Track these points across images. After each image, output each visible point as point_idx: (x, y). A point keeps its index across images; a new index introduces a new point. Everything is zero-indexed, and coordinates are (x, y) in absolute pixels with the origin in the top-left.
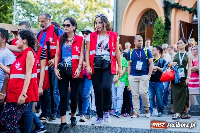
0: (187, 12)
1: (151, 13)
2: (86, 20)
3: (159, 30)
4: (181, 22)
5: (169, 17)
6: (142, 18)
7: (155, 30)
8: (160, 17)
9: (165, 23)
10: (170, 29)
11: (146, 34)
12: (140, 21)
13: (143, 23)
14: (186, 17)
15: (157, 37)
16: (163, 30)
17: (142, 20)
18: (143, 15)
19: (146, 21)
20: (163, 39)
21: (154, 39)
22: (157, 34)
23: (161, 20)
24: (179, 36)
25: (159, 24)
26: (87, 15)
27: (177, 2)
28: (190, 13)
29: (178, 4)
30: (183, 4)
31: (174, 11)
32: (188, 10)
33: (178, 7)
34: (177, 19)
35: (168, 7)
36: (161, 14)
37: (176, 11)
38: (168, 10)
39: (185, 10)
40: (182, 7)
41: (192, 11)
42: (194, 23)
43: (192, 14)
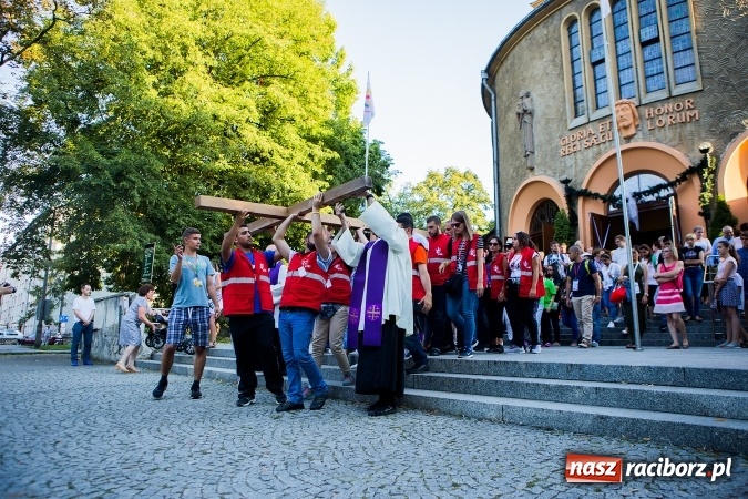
0: (600, 201)
1: (548, 205)
3: (562, 227)
4: (593, 215)
5: (574, 209)
6: (535, 213)
7: (556, 229)
8: (563, 209)
9: (570, 218)
10: (577, 225)
11: (543, 234)
12: (534, 216)
13: (538, 219)
14: (599, 209)
16: (567, 227)
17: (536, 216)
18: (537, 209)
19: (542, 217)
23: (564, 213)
25: (562, 218)
27: (584, 187)
28: (604, 202)
29: (586, 190)
30: (593, 190)
31: (580, 201)
32: (602, 198)
33: (586, 195)
34: (586, 211)
35: (572, 195)
36: (563, 205)
37: (584, 201)
38: (573, 199)
39: (596, 199)
40: (592, 195)
41: (607, 198)
42: (610, 216)
43: (607, 203)
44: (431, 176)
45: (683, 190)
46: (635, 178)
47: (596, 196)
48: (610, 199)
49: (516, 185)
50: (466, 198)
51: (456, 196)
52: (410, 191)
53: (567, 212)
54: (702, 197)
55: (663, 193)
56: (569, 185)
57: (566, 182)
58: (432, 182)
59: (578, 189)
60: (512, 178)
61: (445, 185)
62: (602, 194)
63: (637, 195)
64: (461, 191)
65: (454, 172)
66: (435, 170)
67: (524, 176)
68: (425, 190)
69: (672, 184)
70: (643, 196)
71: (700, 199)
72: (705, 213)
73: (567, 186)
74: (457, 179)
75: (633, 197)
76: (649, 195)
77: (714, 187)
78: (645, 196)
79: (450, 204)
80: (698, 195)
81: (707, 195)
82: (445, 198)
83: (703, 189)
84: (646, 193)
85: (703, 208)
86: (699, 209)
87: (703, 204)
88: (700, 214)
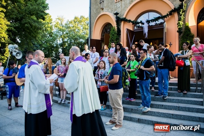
0: (131, 23)
1: (109, 26)
2: (83, 34)
3: (113, 35)
4: (128, 30)
5: (119, 27)
6: (103, 29)
7: (111, 35)
8: (114, 27)
9: (117, 31)
10: (120, 34)
11: (105, 39)
12: (103, 30)
13: (104, 32)
14: (130, 27)
15: (112, 40)
16: (116, 35)
17: (104, 30)
18: (104, 27)
20: (116, 41)
21: (110, 41)
22: (112, 38)
23: (115, 29)
24: (126, 39)
25: (114, 31)
26: (84, 31)
27: (124, 17)
28: (133, 24)
29: (125, 18)
30: (128, 18)
31: (122, 23)
33: (125, 20)
35: (119, 20)
36: (114, 25)
37: (124, 23)
38: (119, 22)
39: (129, 22)
40: (128, 20)
41: (134, 22)
42: (135, 31)
43: (134, 25)
44: (76, 18)
45: (168, 21)
46: (147, 14)
47: (130, 21)
48: (135, 23)
49: (96, 16)
50: (87, 26)
51: (83, 25)
52: (68, 23)
53: (116, 28)
54: (179, 23)
55: (161, 21)
56: (118, 16)
57: (116, 14)
58: (76, 20)
59: (122, 18)
60: (95, 14)
61: (80, 22)
62: (132, 20)
63: (148, 22)
64: (85, 24)
65: (83, 17)
67: (100, 12)
68: (73, 23)
69: (163, 17)
70: (151, 22)
71: (178, 24)
72: (180, 31)
73: (117, 16)
74: (84, 20)
75: (146, 22)
76: (153, 22)
77: (184, 19)
78: (152, 22)
79: (82, 28)
80: (177, 22)
81: (181, 23)
82: (80, 26)
83: (180, 20)
84: (153, 20)
85: (179, 29)
86: (177, 29)
87: (179, 27)
88: (178, 31)
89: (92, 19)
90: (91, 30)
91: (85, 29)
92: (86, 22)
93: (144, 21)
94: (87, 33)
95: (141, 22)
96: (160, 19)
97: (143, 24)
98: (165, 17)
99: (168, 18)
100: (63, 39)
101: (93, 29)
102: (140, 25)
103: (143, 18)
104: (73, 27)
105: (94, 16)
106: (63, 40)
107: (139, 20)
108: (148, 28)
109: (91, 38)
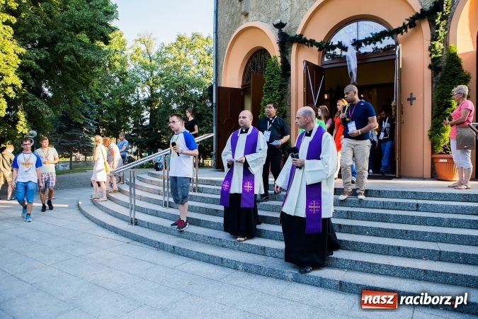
0: (315, 49)
1: (261, 55)
2: (200, 75)
3: (273, 77)
4: (308, 64)
5: (287, 57)
6: (248, 62)
7: (266, 77)
8: (275, 57)
9: (282, 67)
10: (289, 75)
12: (247, 66)
13: (250, 69)
14: (313, 56)
15: (270, 89)
16: (278, 77)
17: (249, 65)
18: (251, 58)
19: (255, 67)
21: (266, 91)
22: (270, 83)
23: (276, 61)
24: (304, 87)
25: (273, 67)
26: (201, 69)
27: (298, 32)
28: (319, 50)
29: (301, 35)
30: (308, 36)
31: (294, 47)
32: (319, 45)
33: (301, 40)
34: (300, 60)
35: (286, 41)
36: (275, 51)
37: (298, 49)
38: (286, 46)
39: (312, 46)
40: (307, 41)
41: (323, 45)
42: (325, 67)
43: (322, 52)
44: (180, 39)
45: (406, 41)
46: (354, 25)
47: (312, 43)
48: (324, 47)
49: (232, 33)
50: (207, 57)
51: (200, 55)
52: (164, 50)
53: (279, 60)
54: (433, 46)
55: (388, 41)
56: (284, 30)
57: (280, 26)
58: (181, 44)
59: (293, 34)
60: (228, 26)
61: (191, 47)
62: (318, 40)
63: (357, 44)
64: (203, 52)
65: (199, 36)
66: (182, 34)
68: (174, 49)
69: (392, 33)
70: (363, 45)
71: (430, 49)
72: (435, 66)
73: (280, 31)
74: (201, 42)
75: (353, 45)
76: (369, 44)
77: (446, 36)
78: (366, 44)
79: (195, 61)
80: (427, 44)
81: (439, 45)
82: (191, 56)
83: (434, 37)
84: (368, 41)
85: (433, 60)
86: (428, 62)
87: (433, 56)
88: (430, 67)
89: (220, 40)
90: (219, 67)
91: (204, 63)
92: (205, 47)
93: (347, 42)
94: (208, 74)
95: (340, 45)
96: (386, 38)
97: (345, 49)
98: (398, 31)
99: (405, 33)
100: (151, 87)
101: (223, 64)
102: (338, 51)
103: (345, 36)
104: (175, 59)
105: (226, 30)
106: (151, 90)
107: (335, 41)
108: (358, 60)
109: (219, 85)
